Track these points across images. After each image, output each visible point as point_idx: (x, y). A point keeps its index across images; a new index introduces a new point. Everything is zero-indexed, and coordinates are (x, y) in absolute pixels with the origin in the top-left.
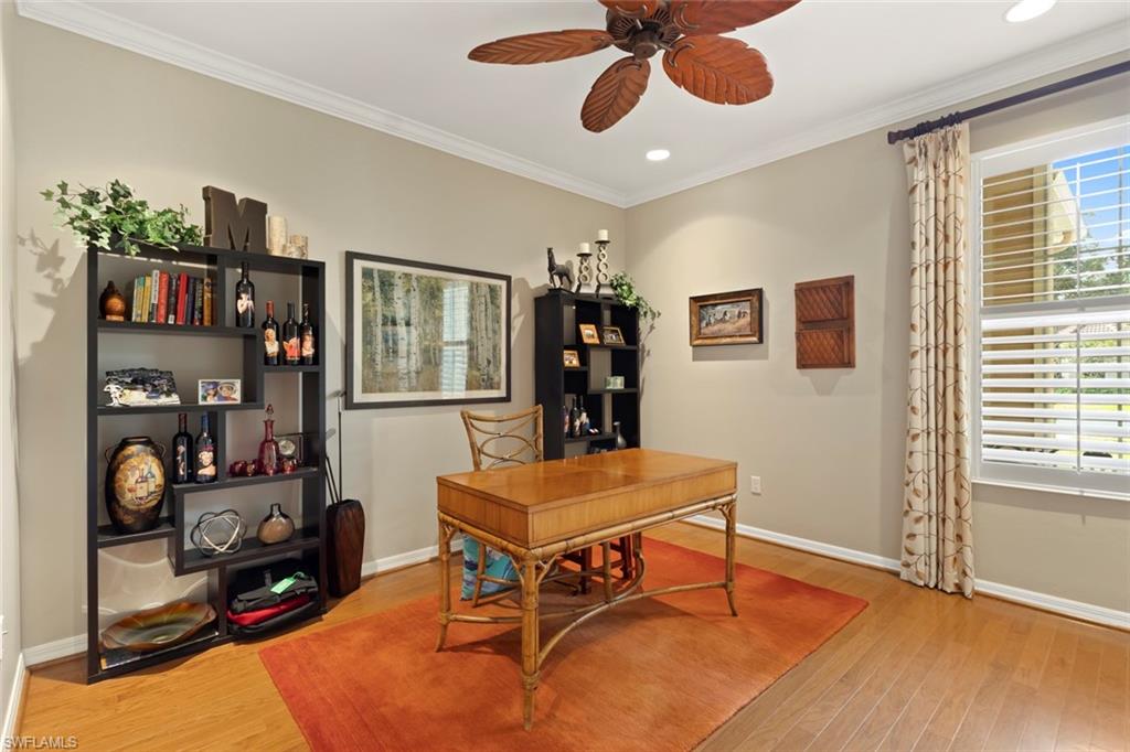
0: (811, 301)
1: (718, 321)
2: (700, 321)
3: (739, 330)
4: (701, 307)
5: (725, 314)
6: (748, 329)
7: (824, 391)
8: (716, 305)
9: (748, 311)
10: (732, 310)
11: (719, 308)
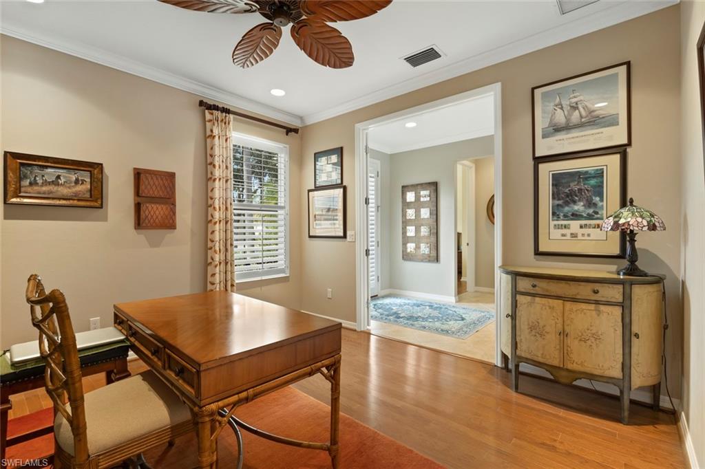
0: (152, 183)
1: (46, 183)
2: (20, 179)
3: (76, 194)
4: (22, 164)
5: (58, 177)
6: (88, 195)
7: (154, 244)
8: (47, 167)
9: (88, 180)
10: (67, 176)
11: (49, 170)
